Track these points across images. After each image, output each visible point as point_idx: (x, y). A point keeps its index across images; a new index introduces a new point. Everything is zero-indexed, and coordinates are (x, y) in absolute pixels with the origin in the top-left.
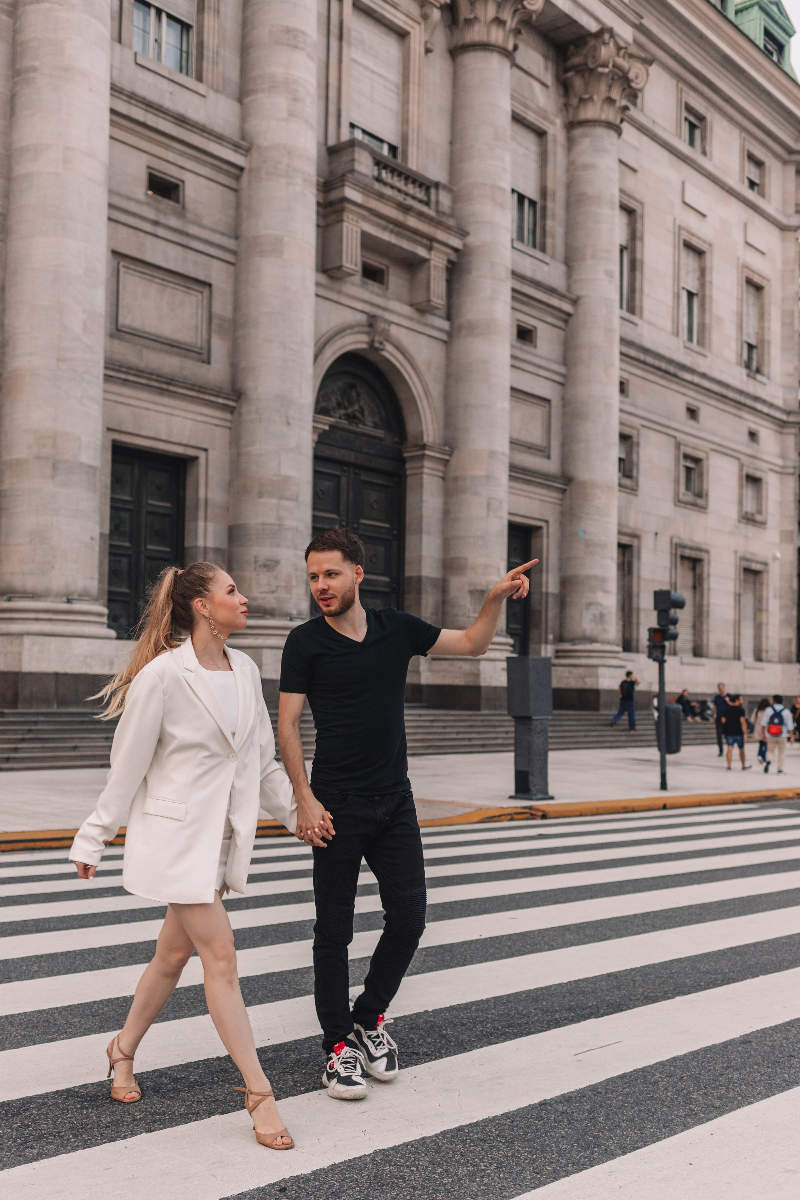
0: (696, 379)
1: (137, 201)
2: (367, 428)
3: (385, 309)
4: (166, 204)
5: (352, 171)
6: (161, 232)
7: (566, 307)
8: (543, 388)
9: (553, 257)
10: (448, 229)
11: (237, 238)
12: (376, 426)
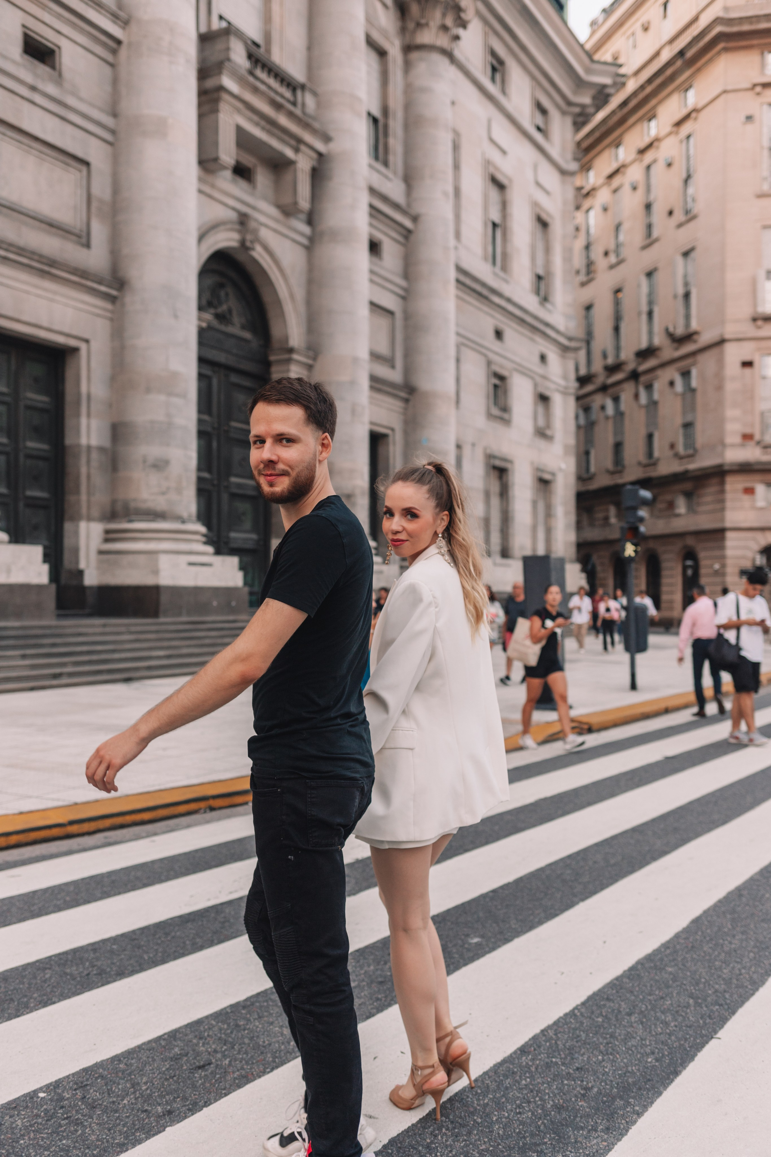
0: (503, 303)
1: (14, 62)
2: (235, 329)
3: (254, 208)
4: (42, 69)
5: (229, 59)
6: (38, 98)
7: (408, 223)
8: (389, 301)
9: (395, 173)
10: (314, 131)
11: (115, 115)
12: (243, 327)
